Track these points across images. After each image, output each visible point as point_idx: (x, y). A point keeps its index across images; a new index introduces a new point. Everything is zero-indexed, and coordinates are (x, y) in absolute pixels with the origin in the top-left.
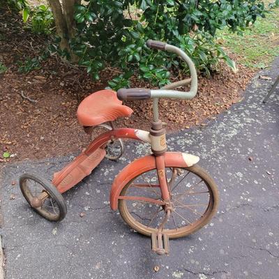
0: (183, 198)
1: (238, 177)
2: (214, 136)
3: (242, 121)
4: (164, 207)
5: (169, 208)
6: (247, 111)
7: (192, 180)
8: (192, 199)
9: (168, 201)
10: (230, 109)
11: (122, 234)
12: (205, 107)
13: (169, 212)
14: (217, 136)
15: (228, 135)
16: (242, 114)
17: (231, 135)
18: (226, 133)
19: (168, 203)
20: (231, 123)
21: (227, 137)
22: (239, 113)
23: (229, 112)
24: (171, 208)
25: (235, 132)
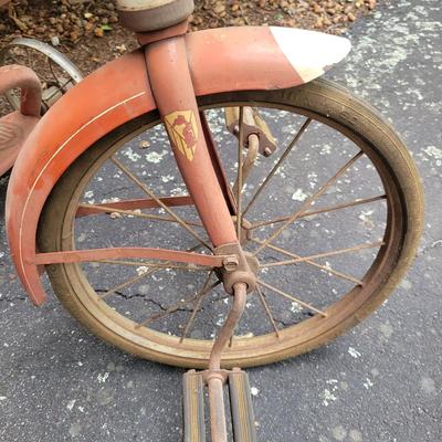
0: (286, 234)
1: (431, 158)
2: (350, 68)
3: (413, 30)
4: (220, 273)
5: (239, 274)
6: (420, 9)
7: (306, 181)
8: (314, 233)
9: (232, 250)
10: (378, 8)
11: (101, 369)
12: (318, 9)
13: (241, 291)
14: (358, 66)
15: (386, 62)
16: (410, 15)
17: (394, 62)
18: (378, 57)
19: (232, 258)
20: (387, 37)
21: (384, 67)
22: (401, 13)
23: (378, 15)
24: (247, 274)
25: (400, 55)
